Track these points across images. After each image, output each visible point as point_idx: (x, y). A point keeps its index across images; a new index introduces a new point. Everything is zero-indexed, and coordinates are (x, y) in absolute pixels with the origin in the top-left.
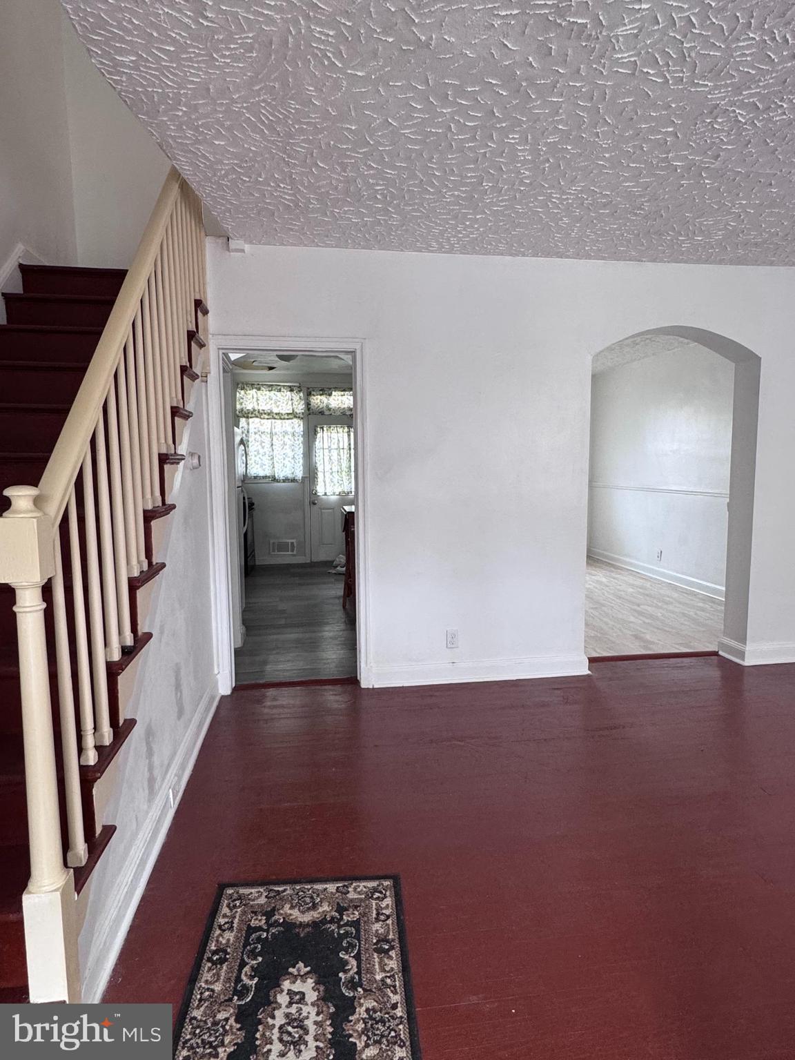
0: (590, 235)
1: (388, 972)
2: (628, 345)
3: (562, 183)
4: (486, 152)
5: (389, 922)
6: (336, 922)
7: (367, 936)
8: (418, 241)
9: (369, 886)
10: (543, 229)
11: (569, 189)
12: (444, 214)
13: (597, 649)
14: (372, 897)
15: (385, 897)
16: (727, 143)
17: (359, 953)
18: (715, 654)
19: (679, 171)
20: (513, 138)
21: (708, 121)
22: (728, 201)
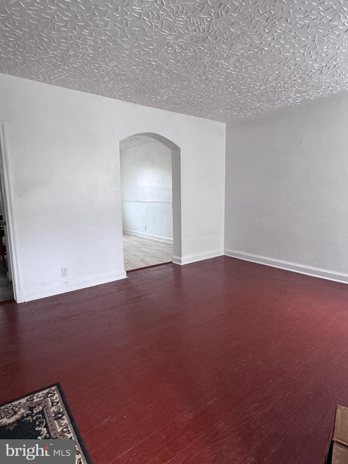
0: (117, 88)
1: (64, 426)
2: (128, 141)
3: (107, 60)
4: (72, 36)
5: (59, 404)
6: (30, 415)
7: (49, 415)
8: (32, 74)
9: (44, 393)
10: (96, 81)
11: (110, 64)
12: (48, 63)
13: (128, 268)
14: (47, 397)
15: (54, 394)
16: (172, 60)
17: (46, 424)
18: (171, 262)
19: (154, 67)
20: (86, 32)
21: (166, 48)
22: (170, 84)
